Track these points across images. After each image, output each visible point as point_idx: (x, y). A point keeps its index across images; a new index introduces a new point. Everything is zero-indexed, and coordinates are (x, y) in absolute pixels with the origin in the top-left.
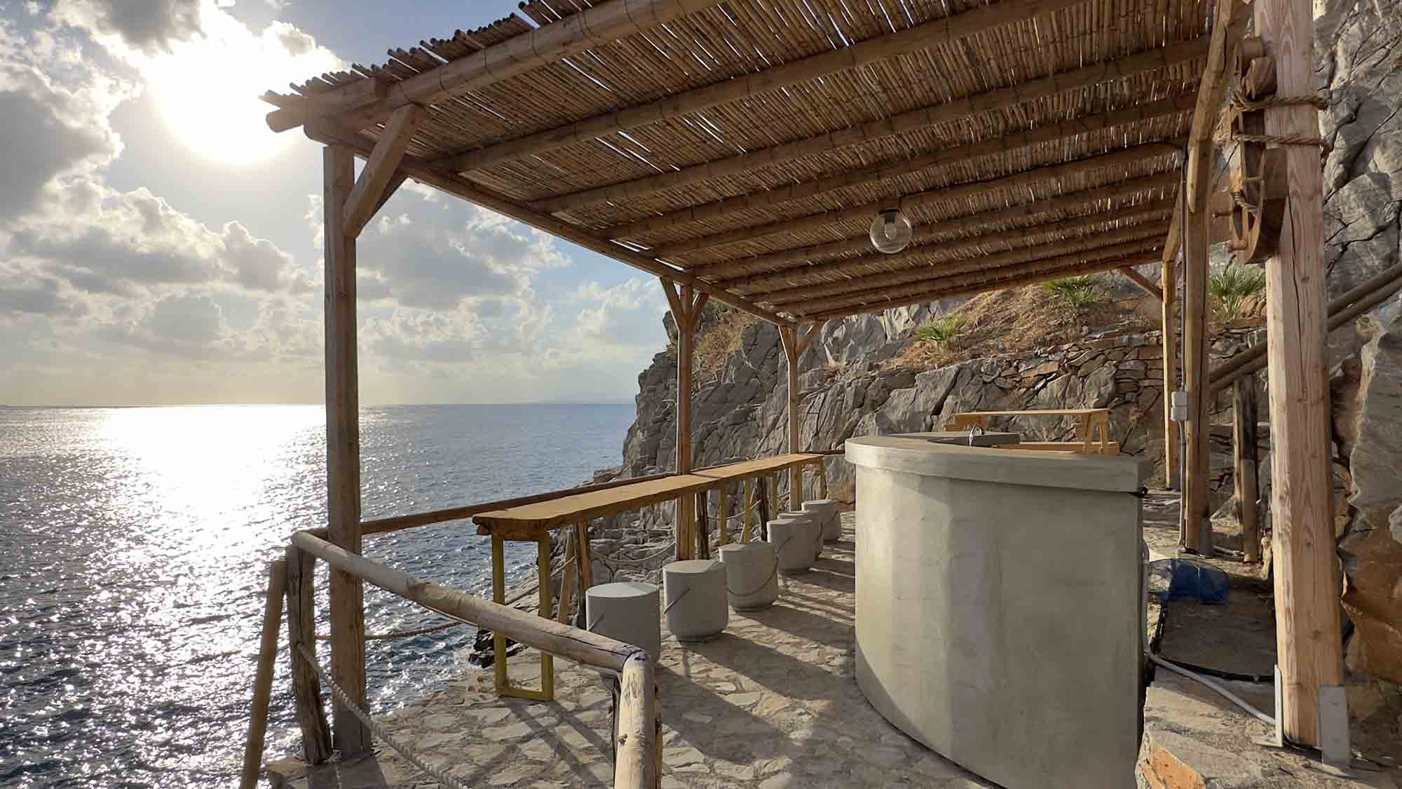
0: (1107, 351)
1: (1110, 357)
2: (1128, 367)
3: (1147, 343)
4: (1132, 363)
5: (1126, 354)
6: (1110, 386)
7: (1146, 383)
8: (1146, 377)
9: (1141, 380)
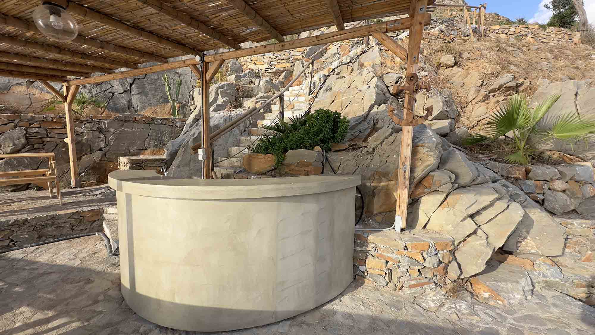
0: (16, 122)
1: (19, 124)
2: (35, 131)
3: (45, 120)
4: (37, 129)
5: (31, 124)
6: (23, 140)
7: (49, 139)
8: (48, 137)
9: (44, 138)
